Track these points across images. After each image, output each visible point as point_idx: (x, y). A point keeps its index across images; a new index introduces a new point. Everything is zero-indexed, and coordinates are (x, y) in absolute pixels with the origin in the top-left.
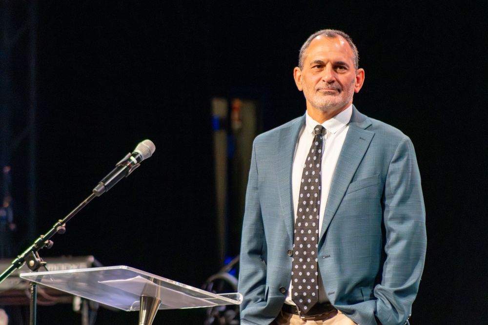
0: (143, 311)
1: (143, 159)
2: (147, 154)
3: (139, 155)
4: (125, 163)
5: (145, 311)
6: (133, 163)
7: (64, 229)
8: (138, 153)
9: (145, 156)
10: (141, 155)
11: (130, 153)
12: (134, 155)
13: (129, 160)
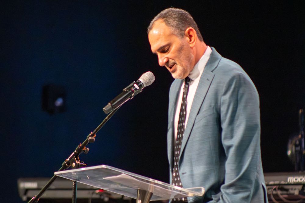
0: (139, 201)
1: (145, 86)
2: (148, 83)
3: (141, 83)
4: (130, 89)
5: (140, 201)
6: (136, 89)
7: (94, 139)
8: (140, 82)
9: (146, 84)
10: (142, 84)
11: (134, 82)
12: (137, 84)
13: (133, 86)
